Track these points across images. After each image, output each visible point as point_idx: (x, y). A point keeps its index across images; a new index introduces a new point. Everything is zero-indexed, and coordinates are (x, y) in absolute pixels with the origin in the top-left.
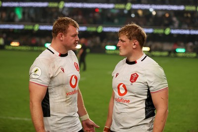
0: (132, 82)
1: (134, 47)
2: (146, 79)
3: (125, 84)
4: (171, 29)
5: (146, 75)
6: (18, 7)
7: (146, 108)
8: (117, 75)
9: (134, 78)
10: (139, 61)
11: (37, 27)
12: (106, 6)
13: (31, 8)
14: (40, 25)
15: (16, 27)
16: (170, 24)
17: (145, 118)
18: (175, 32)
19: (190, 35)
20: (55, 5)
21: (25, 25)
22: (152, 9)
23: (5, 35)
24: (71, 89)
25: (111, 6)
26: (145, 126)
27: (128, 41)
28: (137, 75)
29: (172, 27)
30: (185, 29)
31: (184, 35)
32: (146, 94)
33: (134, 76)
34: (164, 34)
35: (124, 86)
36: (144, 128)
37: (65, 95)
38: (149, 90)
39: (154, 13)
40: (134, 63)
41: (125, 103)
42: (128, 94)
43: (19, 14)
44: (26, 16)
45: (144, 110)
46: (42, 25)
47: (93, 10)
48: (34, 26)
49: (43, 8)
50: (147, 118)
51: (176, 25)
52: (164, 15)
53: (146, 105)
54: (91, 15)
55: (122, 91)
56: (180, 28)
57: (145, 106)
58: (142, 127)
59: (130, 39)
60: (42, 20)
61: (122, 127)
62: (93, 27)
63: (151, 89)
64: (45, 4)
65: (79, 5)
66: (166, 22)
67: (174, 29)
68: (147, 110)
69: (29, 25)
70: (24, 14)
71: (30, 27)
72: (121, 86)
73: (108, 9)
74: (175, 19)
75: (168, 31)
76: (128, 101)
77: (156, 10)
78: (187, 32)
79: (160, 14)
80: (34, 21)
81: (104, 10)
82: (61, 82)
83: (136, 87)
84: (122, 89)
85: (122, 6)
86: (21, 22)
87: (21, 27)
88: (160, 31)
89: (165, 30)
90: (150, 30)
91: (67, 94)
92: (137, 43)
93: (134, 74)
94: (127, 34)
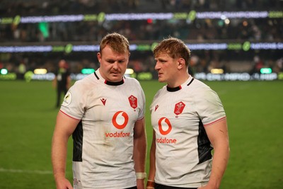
0: (177, 114)
1: (180, 67)
3: (168, 117)
4: (251, 43)
6: (43, 23)
7: (199, 149)
8: (156, 108)
9: (179, 109)
10: (184, 86)
11: (69, 48)
12: (162, 16)
13: (60, 22)
14: (74, 45)
15: (41, 49)
16: (249, 36)
17: (198, 162)
18: (256, 46)
19: (277, 50)
20: (93, 17)
21: (53, 46)
22: (225, 17)
23: (26, 60)
24: (114, 130)
25: (168, 16)
26: (200, 173)
27: (170, 60)
28: (183, 104)
29: (252, 40)
30: (271, 42)
31: (269, 50)
32: (197, 128)
33: (180, 106)
34: (242, 51)
35: (167, 121)
36: (198, 177)
37: (103, 135)
39: (227, 22)
41: (171, 144)
43: (45, 32)
44: (54, 33)
45: (197, 151)
46: (77, 45)
47: (146, 22)
48: (65, 46)
49: (77, 23)
50: (201, 162)
51: (258, 36)
52: (241, 24)
53: (198, 144)
54: (142, 28)
55: (165, 128)
56: (263, 40)
57: (197, 146)
58: (195, 175)
59: (173, 57)
60: (76, 37)
61: (169, 177)
62: (145, 44)
64: (80, 18)
65: (125, 17)
66: (244, 33)
67: (256, 42)
68: (201, 152)
69: (59, 45)
70: (50, 30)
71: (60, 49)
72: (163, 122)
73: (165, 21)
74: (255, 28)
75: (247, 46)
76: (175, 141)
77: (230, 19)
78: (273, 46)
79: (236, 22)
81: (158, 21)
84: (164, 125)
85: (183, 16)
86: (48, 41)
87: (48, 49)
88: (237, 47)
89: (242, 44)
90: (223, 46)
91: (107, 135)
92: (183, 62)
93: (179, 104)
94: (169, 51)
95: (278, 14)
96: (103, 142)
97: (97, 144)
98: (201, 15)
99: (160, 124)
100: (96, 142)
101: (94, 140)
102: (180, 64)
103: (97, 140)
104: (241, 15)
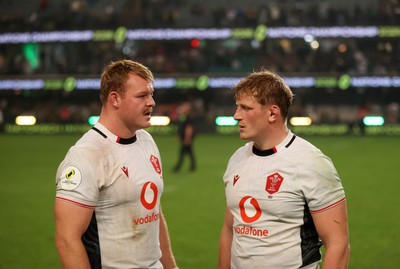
0: (271, 192)
1: (272, 119)
2: (299, 185)
3: (255, 196)
4: (351, 76)
5: (299, 176)
6: (30, 43)
7: (302, 244)
8: (235, 181)
9: (273, 184)
11: (70, 84)
12: (213, 34)
13: (57, 43)
14: (77, 79)
15: (27, 85)
16: (348, 67)
17: (301, 264)
19: (392, 89)
20: (107, 35)
22: (310, 36)
24: (144, 212)
25: (224, 33)
27: (258, 107)
28: (279, 176)
29: (352, 72)
30: (382, 76)
31: (379, 90)
32: (302, 214)
33: (275, 180)
34: (337, 89)
35: (254, 202)
38: (306, 206)
39: (315, 45)
40: (272, 151)
41: (259, 237)
42: (263, 217)
43: (32, 58)
44: (48, 61)
45: (299, 248)
47: (188, 43)
48: (64, 81)
49: (82, 44)
50: (305, 264)
51: (362, 67)
52: (335, 50)
53: (302, 237)
54: (183, 54)
55: (251, 213)
56: (370, 73)
57: (300, 240)
59: (262, 103)
60: (81, 68)
63: (311, 204)
64: (86, 35)
65: (158, 34)
66: (340, 62)
67: (359, 76)
69: (54, 79)
70: (42, 56)
71: (57, 85)
72: (247, 203)
73: (219, 41)
74: (359, 56)
75: (345, 82)
76: (265, 232)
77: (318, 39)
78: (385, 82)
79: (328, 45)
80: (65, 72)
81: (209, 42)
82: (121, 197)
83: (280, 201)
84: (249, 208)
85: (246, 33)
86: (37, 74)
87: (37, 84)
88: (329, 82)
89: (338, 78)
90: (308, 82)
91: (136, 222)
92: (277, 111)
93: (273, 176)
94: (256, 93)
95: (393, 32)
96: (131, 234)
97: (124, 239)
98: (274, 33)
99: (242, 207)
100: (121, 236)
101: (118, 234)
102: (272, 114)
103: (123, 232)
104: (335, 32)
